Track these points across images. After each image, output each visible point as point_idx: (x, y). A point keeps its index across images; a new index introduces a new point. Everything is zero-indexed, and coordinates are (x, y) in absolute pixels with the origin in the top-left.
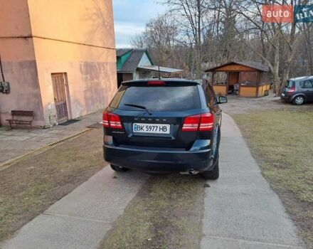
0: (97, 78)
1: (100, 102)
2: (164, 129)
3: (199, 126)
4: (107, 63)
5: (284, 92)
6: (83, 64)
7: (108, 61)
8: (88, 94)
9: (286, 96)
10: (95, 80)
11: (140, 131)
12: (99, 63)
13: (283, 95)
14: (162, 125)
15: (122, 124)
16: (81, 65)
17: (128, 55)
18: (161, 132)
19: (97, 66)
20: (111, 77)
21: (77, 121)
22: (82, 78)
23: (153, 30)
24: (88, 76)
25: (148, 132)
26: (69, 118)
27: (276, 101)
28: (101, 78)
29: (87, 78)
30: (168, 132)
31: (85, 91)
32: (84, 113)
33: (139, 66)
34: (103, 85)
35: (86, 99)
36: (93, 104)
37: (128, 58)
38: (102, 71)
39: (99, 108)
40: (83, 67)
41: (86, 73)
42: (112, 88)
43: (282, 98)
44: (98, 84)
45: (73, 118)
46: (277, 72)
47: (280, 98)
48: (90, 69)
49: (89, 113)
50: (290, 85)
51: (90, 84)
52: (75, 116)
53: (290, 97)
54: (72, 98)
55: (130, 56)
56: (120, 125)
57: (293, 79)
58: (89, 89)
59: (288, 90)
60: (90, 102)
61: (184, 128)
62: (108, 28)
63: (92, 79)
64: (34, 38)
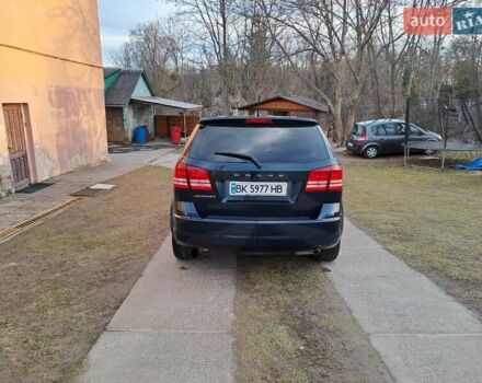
0: (76, 113)
1: (81, 154)
2: (277, 189)
3: (328, 184)
4: (90, 90)
5: (352, 141)
6: (53, 89)
7: (92, 86)
8: (63, 140)
9: (354, 146)
10: (73, 118)
11: (241, 194)
12: (77, 90)
13: (351, 145)
14: (274, 184)
15: (212, 183)
16: (50, 91)
18: (274, 193)
19: (75, 94)
20: (96, 113)
21: (48, 185)
22: (53, 113)
23: (142, 40)
24: (62, 111)
25: (254, 194)
26: (32, 181)
27: (340, 153)
28: (81, 114)
29: (59, 113)
30: (284, 193)
31: (57, 135)
32: (57, 172)
33: (133, 96)
34: (85, 126)
35: (60, 148)
36: (70, 156)
38: (83, 103)
39: (80, 162)
40: (53, 96)
41: (59, 107)
42: (99, 131)
43: (349, 148)
44: (77, 124)
45: (39, 181)
46: (339, 112)
47: (345, 149)
48: (64, 99)
49: (64, 172)
50: (360, 131)
51: (64, 123)
52: (43, 177)
53: (360, 147)
54: (36, 147)
55: (117, 79)
56: (209, 185)
57: (362, 123)
58: (63, 132)
59: (355, 138)
60: (65, 154)
61: (308, 186)
62: (91, 32)
63: (68, 116)
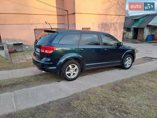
0: (109, 30)
12: (110, 23)
17: (146, 17)
37: (145, 20)
38: (113, 27)
40: (100, 25)
48: (104, 26)
55: (146, 18)
64: (76, 14)
